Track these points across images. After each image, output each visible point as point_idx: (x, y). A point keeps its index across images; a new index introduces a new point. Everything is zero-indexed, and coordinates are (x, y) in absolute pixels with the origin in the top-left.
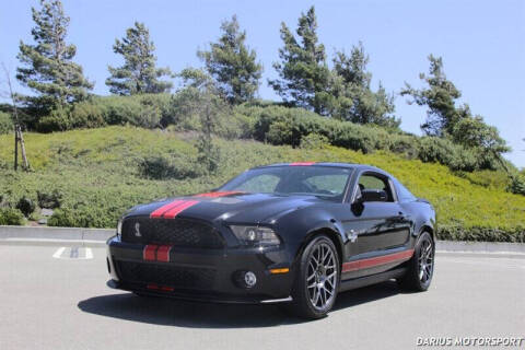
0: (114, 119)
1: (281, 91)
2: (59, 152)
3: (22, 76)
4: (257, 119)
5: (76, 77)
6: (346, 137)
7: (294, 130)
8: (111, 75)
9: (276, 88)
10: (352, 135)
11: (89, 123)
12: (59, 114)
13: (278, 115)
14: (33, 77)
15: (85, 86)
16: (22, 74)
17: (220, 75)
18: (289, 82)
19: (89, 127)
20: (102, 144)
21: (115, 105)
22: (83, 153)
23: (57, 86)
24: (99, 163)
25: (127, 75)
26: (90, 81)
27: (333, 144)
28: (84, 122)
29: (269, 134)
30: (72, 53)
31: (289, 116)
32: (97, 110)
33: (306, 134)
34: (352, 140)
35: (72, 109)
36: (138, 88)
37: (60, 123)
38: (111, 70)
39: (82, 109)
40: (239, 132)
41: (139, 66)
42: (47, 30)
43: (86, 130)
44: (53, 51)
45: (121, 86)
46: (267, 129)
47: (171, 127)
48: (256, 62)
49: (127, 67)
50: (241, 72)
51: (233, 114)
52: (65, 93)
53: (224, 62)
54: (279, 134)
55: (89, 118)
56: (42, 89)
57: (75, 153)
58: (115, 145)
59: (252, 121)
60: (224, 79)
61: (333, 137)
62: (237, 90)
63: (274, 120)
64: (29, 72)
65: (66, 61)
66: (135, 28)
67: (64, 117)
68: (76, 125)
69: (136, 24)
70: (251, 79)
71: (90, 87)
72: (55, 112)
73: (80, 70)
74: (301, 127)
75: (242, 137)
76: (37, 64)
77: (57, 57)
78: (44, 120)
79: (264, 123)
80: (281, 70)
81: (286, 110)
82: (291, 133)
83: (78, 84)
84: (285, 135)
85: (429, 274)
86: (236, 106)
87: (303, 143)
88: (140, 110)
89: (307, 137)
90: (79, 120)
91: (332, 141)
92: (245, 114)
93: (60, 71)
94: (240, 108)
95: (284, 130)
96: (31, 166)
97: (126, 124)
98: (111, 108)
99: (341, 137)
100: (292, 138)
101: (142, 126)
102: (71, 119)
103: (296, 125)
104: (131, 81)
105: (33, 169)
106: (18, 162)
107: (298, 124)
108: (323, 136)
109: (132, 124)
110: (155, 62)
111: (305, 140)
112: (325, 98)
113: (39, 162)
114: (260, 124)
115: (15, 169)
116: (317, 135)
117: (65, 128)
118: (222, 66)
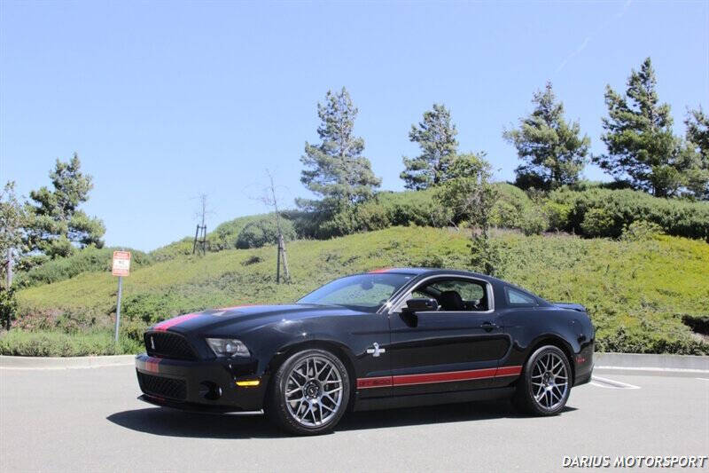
0: (401, 219)
1: (610, 168)
2: (327, 261)
3: (307, 178)
4: (572, 206)
5: (361, 174)
6: (687, 222)
7: (617, 219)
8: (405, 168)
9: (604, 165)
10: (695, 219)
11: (372, 225)
12: (342, 219)
13: (597, 199)
14: (316, 179)
15: (371, 183)
16: (306, 177)
18: (618, 157)
19: (370, 230)
20: (374, 248)
21: (402, 203)
22: (351, 260)
23: (341, 187)
25: (423, 167)
26: (377, 178)
27: (668, 233)
28: (366, 224)
29: (583, 225)
30: (360, 147)
31: (610, 200)
32: (380, 209)
33: (631, 220)
34: (695, 225)
35: (355, 211)
36: (437, 180)
37: (341, 227)
38: (406, 161)
39: (367, 211)
40: (545, 224)
41: (437, 154)
42: (334, 124)
43: (367, 234)
44: (338, 148)
45: (416, 180)
46: (582, 219)
47: (463, 224)
48: (580, 138)
49: (423, 157)
50: (557, 150)
51: (544, 203)
52: (348, 194)
53: (537, 140)
54: (597, 224)
55: (372, 220)
56: (325, 192)
57: (343, 260)
58: (387, 249)
59: (564, 210)
60: (538, 160)
61: (669, 224)
62: (557, 172)
63: (592, 206)
64: (313, 174)
66: (433, 111)
67: (346, 220)
68: (358, 229)
69: (435, 106)
70: (575, 157)
71: (377, 185)
72: (336, 217)
73: (367, 167)
74: (626, 214)
75: (548, 231)
76: (322, 163)
77: (341, 155)
78: (324, 226)
79: (578, 209)
80: (610, 143)
81: (609, 192)
82: (612, 221)
83: (363, 182)
84: (604, 225)
85: (560, 397)
86: (553, 191)
87: (625, 233)
88: (431, 206)
89: (632, 226)
90: (362, 222)
91: (667, 228)
92: (558, 202)
93: (344, 170)
94: (555, 194)
95: (603, 218)
96: (292, 277)
97: (411, 223)
98: (397, 206)
99: (680, 222)
100: (614, 228)
101: (431, 225)
102: (354, 221)
103: (619, 211)
104: (428, 172)
105: (294, 280)
106: (280, 274)
107: (623, 209)
108: (653, 224)
109: (419, 223)
110: (457, 148)
111: (627, 229)
112: (666, 174)
113: (303, 272)
114: (575, 213)
115: (278, 281)
116: (645, 222)
117: (346, 232)
118: (536, 145)
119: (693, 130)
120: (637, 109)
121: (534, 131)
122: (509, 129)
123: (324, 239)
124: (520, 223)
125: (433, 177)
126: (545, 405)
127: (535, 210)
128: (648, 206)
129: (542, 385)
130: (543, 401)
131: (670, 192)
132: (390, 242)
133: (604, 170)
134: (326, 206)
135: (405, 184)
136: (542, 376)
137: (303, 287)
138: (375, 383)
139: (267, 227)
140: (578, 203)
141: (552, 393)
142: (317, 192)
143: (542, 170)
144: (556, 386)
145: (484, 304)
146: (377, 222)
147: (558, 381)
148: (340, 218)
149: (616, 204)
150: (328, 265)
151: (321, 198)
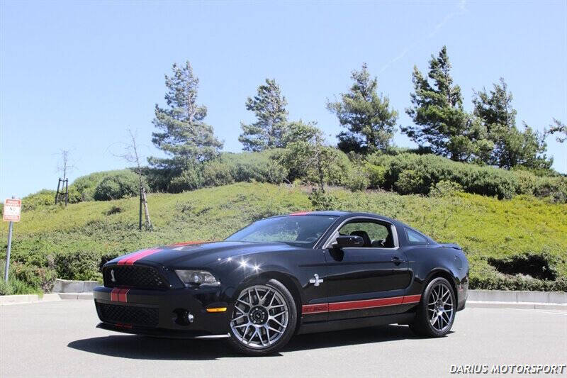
0: (242, 176)
1: (416, 137)
2: (183, 211)
4: (388, 168)
6: (481, 182)
7: (425, 178)
8: (243, 132)
9: (410, 134)
10: (487, 180)
11: (218, 181)
12: (191, 175)
13: (409, 162)
14: (167, 140)
15: (215, 145)
16: (157, 138)
17: (353, 124)
18: (422, 127)
19: (217, 185)
20: (223, 201)
21: (243, 162)
22: (204, 211)
23: (192, 148)
24: (218, 220)
25: (258, 132)
26: (220, 140)
27: (466, 191)
28: (212, 181)
29: (398, 183)
30: (203, 114)
31: (420, 163)
32: (224, 168)
33: (437, 180)
34: (488, 185)
35: (202, 169)
36: (270, 144)
37: (190, 183)
38: (244, 127)
39: (213, 168)
40: (367, 182)
41: (271, 121)
42: (181, 93)
43: (214, 188)
44: (186, 114)
45: (252, 144)
46: (396, 178)
47: (297, 181)
48: (390, 111)
49: (258, 124)
50: (372, 120)
51: (363, 165)
52: (196, 154)
53: (356, 111)
54: (409, 183)
55: (217, 177)
56: (174, 151)
57: (197, 211)
58: (235, 202)
59: (381, 170)
60: (356, 129)
61: (467, 183)
62: (372, 139)
63: (405, 168)
64: (163, 137)
65: (198, 122)
66: (266, 85)
67: (194, 176)
68: (205, 184)
69: (267, 81)
70: (386, 127)
71: (220, 146)
72: (185, 173)
73: (210, 130)
74: (433, 174)
75: (368, 188)
76: (171, 127)
77: (188, 119)
78: (175, 180)
79: (393, 171)
80: (415, 115)
81: (418, 157)
82: (421, 181)
83: (208, 144)
84: (414, 184)
85: (448, 321)
86: (369, 155)
87: (433, 191)
88: (268, 165)
89: (438, 184)
90: (208, 179)
91: (466, 187)
92: (375, 164)
93: (192, 133)
94: (372, 157)
95: (414, 178)
96: (153, 225)
97: (253, 180)
98: (239, 165)
99: (476, 183)
100: (424, 187)
101: (269, 181)
102: (201, 178)
103: (427, 172)
104: (263, 137)
105: (154, 228)
106: (142, 222)
107: (430, 171)
108: (455, 183)
109: (258, 180)
110: (287, 117)
111: (435, 187)
112: (461, 142)
113: (162, 221)
114: (390, 173)
115: (140, 228)
116: (448, 182)
117: (195, 187)
118: (354, 116)
119: (479, 107)
120: (436, 88)
121: (354, 103)
122: (333, 101)
123: (175, 193)
124: (346, 181)
125: (266, 141)
126: (438, 328)
127: (357, 170)
128: (451, 169)
129: (435, 311)
130: (436, 325)
131: (463, 158)
132: (237, 196)
133: (411, 138)
134: (176, 164)
135: (243, 147)
136: (434, 303)
137: (163, 234)
138: (316, 309)
139: (123, 181)
140: (393, 165)
141: (442, 318)
142: (168, 152)
143: (361, 138)
144: (445, 311)
145: (389, 242)
146: (221, 179)
147: (446, 307)
148: (189, 175)
149: (425, 166)
150: (184, 214)
151: (171, 157)
